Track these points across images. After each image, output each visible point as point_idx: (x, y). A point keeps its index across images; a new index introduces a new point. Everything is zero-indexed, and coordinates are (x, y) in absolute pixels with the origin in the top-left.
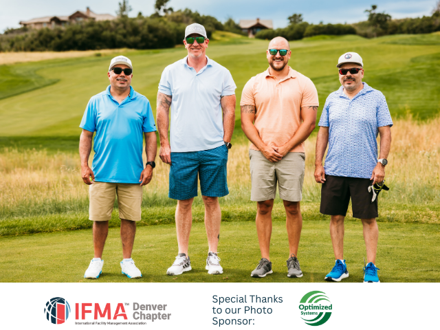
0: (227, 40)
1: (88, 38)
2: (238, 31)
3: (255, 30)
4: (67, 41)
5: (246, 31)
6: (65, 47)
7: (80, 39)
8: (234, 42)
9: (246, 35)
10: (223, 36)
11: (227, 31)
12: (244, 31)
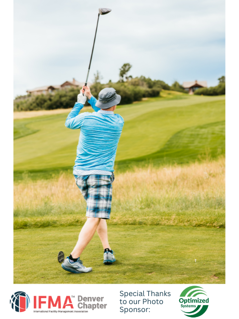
0: (171, 96)
1: (70, 100)
2: (181, 90)
3: (194, 89)
4: (56, 103)
5: (188, 90)
6: (55, 107)
7: (65, 101)
8: (176, 98)
9: (187, 92)
10: (169, 94)
11: (173, 90)
12: (186, 90)
